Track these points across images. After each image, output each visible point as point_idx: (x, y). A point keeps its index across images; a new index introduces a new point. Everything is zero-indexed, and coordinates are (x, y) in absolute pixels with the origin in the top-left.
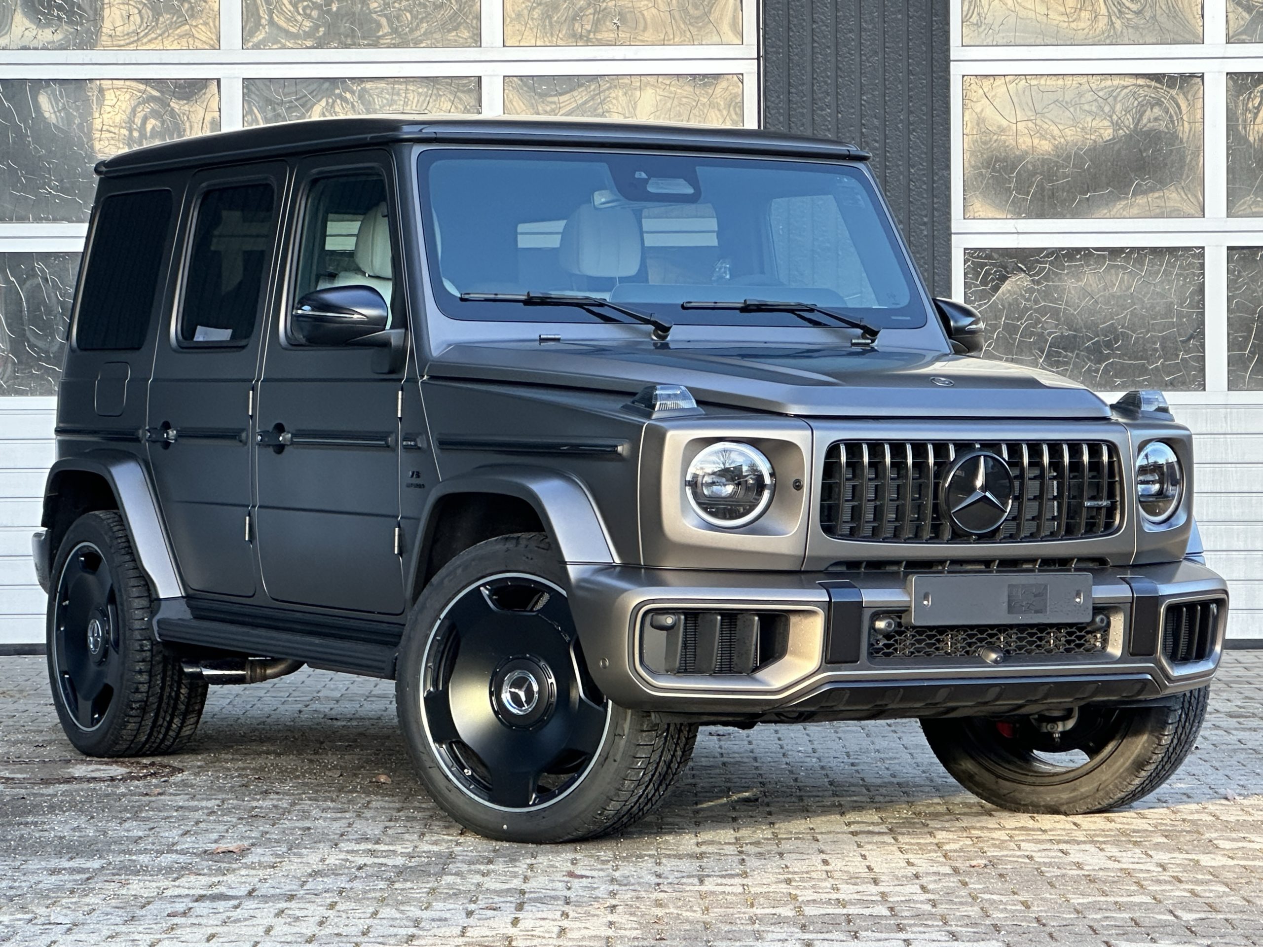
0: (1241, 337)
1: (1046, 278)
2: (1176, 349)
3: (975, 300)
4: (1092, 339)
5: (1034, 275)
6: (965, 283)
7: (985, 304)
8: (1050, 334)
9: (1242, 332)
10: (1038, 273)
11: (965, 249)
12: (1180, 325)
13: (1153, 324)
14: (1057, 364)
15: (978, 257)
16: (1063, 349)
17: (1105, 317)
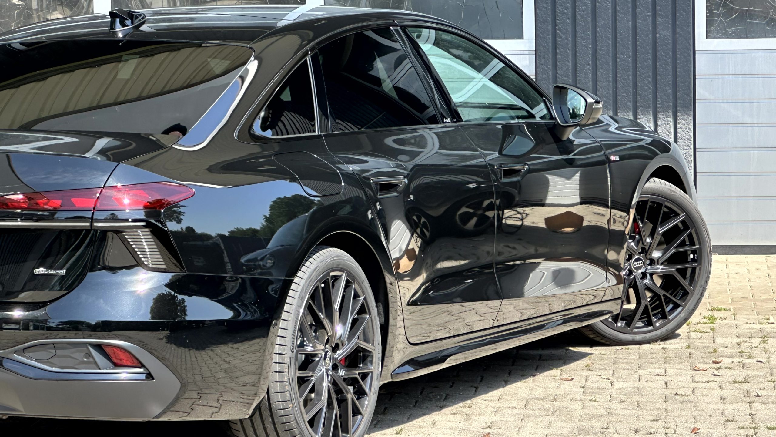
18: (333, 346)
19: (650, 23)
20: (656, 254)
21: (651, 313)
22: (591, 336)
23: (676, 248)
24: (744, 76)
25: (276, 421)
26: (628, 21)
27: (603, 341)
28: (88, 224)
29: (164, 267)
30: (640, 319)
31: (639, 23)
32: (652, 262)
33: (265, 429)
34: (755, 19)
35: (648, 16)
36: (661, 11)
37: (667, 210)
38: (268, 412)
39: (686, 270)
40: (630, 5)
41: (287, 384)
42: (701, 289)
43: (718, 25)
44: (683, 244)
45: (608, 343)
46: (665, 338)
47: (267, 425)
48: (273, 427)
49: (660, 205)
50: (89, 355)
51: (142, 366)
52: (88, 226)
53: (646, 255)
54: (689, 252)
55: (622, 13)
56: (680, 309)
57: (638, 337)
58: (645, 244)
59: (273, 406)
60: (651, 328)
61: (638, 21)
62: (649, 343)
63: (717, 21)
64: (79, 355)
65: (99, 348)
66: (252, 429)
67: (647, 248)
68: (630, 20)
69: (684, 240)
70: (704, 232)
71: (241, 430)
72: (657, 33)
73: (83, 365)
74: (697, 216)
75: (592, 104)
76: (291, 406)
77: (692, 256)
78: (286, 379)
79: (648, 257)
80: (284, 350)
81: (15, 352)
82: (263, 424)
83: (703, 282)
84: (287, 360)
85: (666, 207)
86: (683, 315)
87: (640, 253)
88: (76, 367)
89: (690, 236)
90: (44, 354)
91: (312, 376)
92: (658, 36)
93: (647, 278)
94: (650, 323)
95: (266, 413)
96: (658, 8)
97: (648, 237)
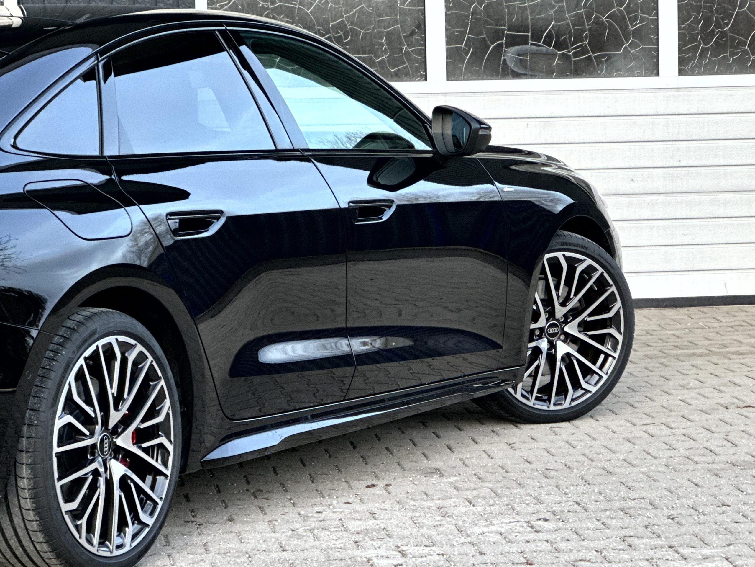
0: (457, 31)
2: (401, 44)
9: (458, 27)
12: (403, 22)
13: (379, 21)
17: (335, 16)
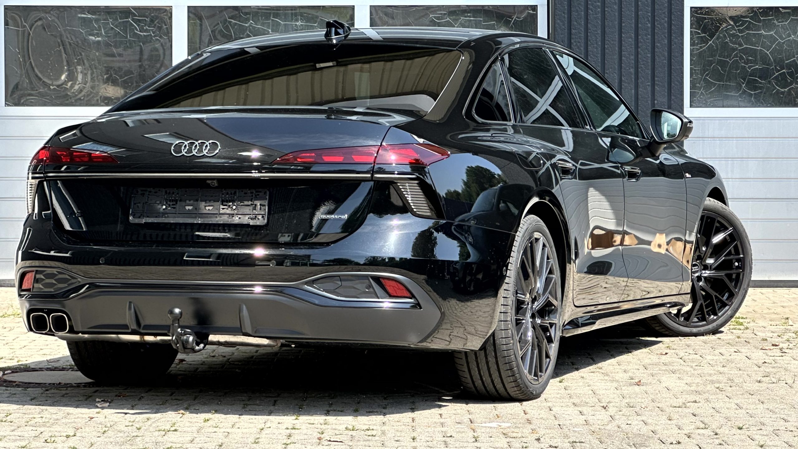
1: (748, 28)
3: (698, 44)
4: (779, 71)
5: (739, 26)
6: (691, 32)
7: (704, 46)
8: (749, 67)
10: (742, 25)
11: (691, 8)
14: (755, 88)
15: (701, 13)
16: (758, 78)
17: (789, 56)
18: (533, 297)
19: (650, 92)
20: (710, 261)
21: (705, 310)
22: (657, 328)
23: (725, 256)
24: (721, 139)
25: (498, 355)
26: (631, 89)
27: (667, 333)
28: (369, 175)
29: (429, 214)
30: (696, 315)
31: (641, 91)
32: (706, 267)
33: (487, 363)
34: (730, 92)
35: (648, 85)
36: (658, 81)
37: (718, 225)
38: (492, 347)
39: (731, 275)
40: (633, 76)
41: (510, 323)
42: (744, 292)
43: (700, 97)
44: (729, 254)
45: (671, 334)
46: (715, 332)
47: (490, 359)
48: (494, 360)
49: (713, 220)
50: (370, 286)
51: (412, 296)
52: (369, 177)
53: (701, 262)
54: (734, 261)
55: (626, 83)
56: (727, 308)
57: (695, 330)
58: (701, 252)
59: (497, 342)
60: (705, 322)
61: (640, 89)
62: (703, 335)
63: (698, 93)
64: (361, 286)
65: (377, 280)
66: (475, 363)
67: (702, 255)
68: (633, 88)
69: (730, 251)
70: (747, 243)
71: (466, 365)
72: (655, 100)
73: (364, 295)
74: (742, 230)
75: (686, 123)
76: (512, 342)
77: (737, 264)
78: (509, 319)
79: (703, 263)
80: (508, 294)
81: (307, 283)
82: (486, 358)
83: (746, 286)
84: (510, 303)
85: (719, 222)
86: (729, 313)
87: (697, 260)
88: (358, 296)
89: (736, 247)
90: (330, 285)
91: (523, 319)
92: (656, 102)
93: (701, 280)
94: (703, 319)
95: (490, 348)
96: (656, 79)
97: (703, 246)
